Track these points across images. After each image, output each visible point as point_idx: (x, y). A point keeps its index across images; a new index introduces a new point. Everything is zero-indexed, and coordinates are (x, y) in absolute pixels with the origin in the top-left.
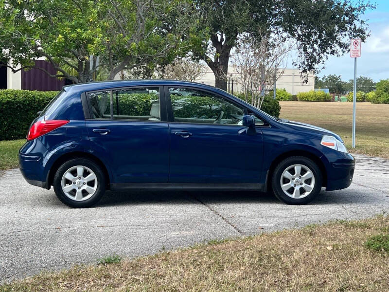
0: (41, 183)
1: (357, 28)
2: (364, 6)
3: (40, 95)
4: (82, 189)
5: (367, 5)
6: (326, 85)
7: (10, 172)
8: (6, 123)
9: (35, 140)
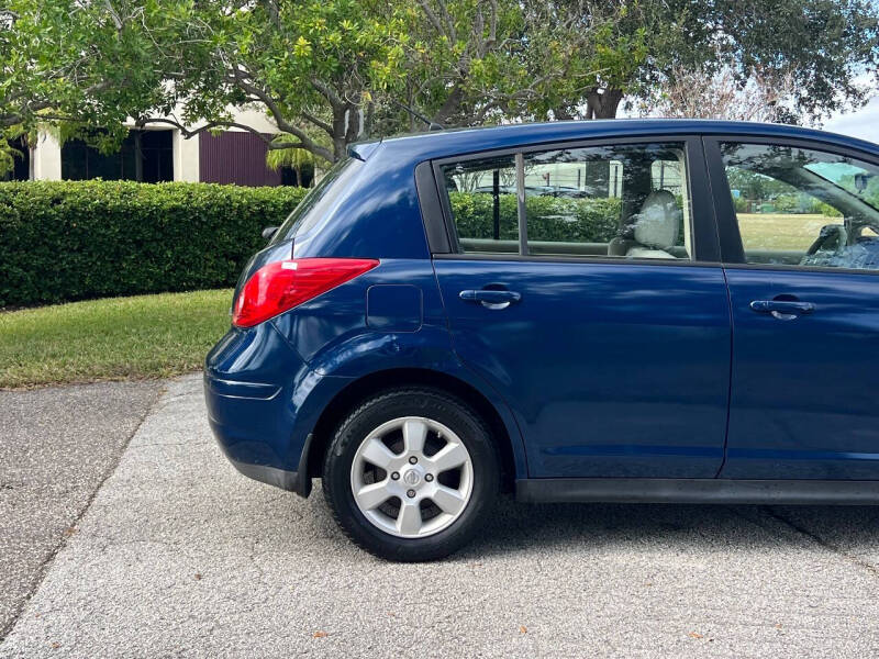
0: (279, 474)
3: (242, 195)
4: (420, 496)
7: (180, 386)
8: (169, 254)
9: (260, 329)
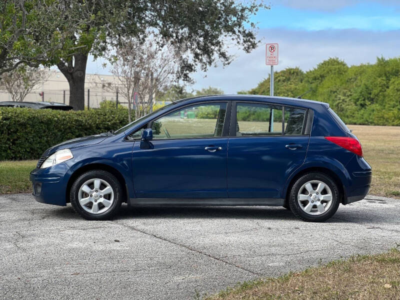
1: (247, 32)
2: (256, 6)
5: (261, 5)
6: (169, 97)
